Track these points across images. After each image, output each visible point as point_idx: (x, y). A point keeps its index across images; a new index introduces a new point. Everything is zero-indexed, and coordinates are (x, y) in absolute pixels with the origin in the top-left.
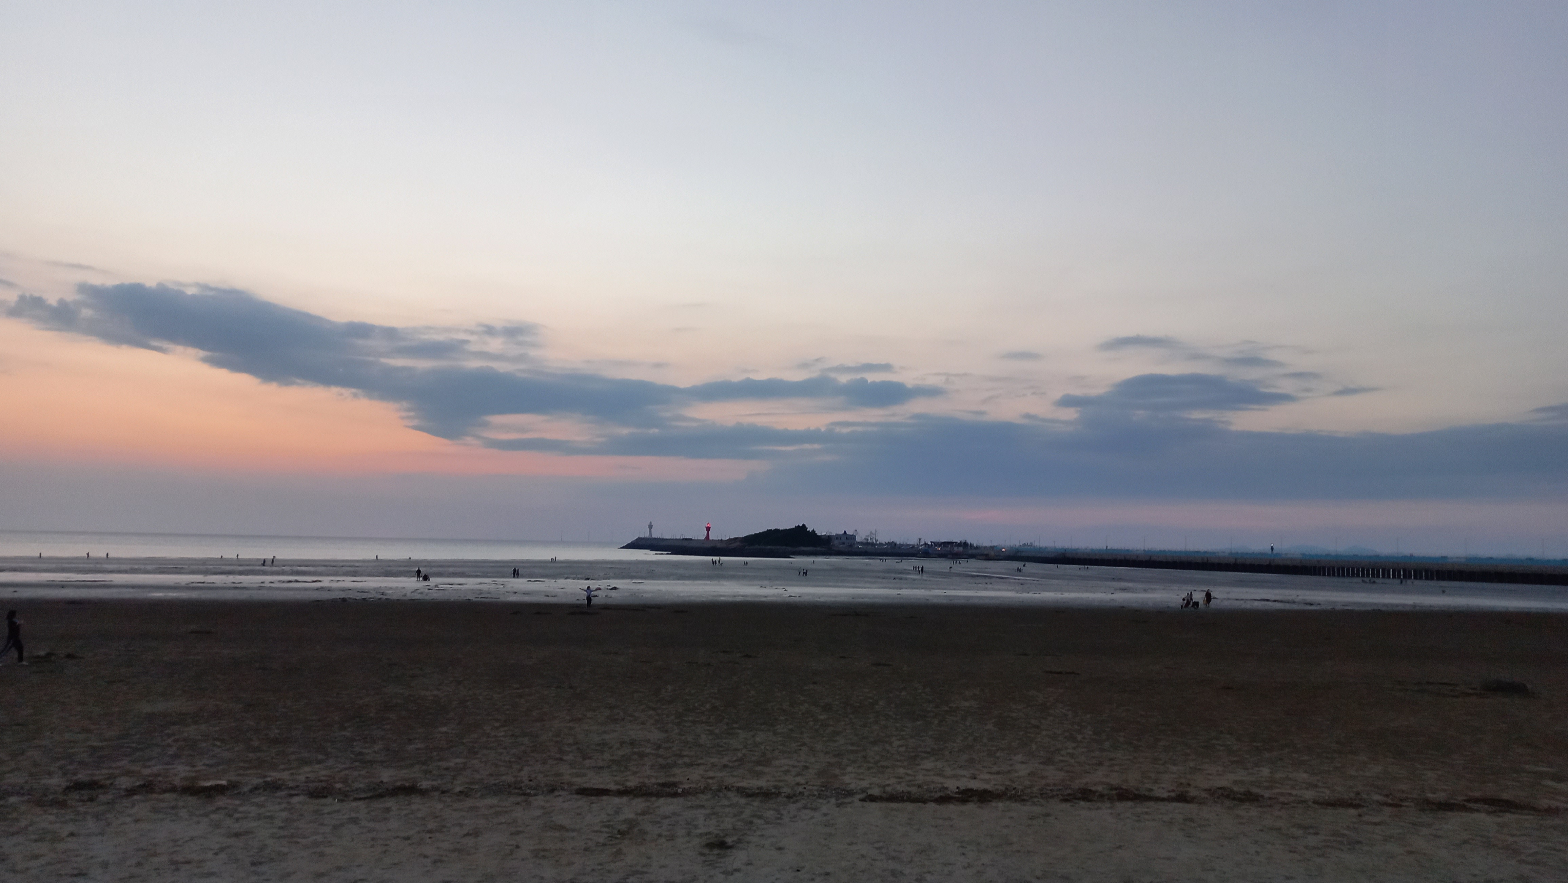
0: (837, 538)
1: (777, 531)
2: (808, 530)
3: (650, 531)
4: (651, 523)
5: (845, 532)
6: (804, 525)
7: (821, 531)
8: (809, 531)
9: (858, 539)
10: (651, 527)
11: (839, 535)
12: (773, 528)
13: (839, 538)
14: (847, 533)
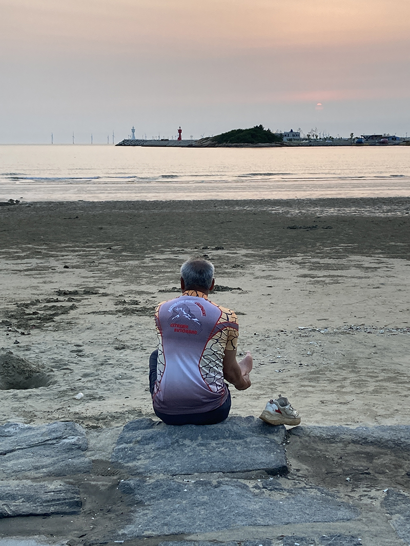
0: (285, 135)
1: (240, 131)
2: (264, 129)
3: (133, 135)
4: (133, 127)
5: (292, 131)
6: (261, 126)
7: (274, 131)
8: (265, 131)
9: (302, 136)
10: (133, 131)
11: (287, 133)
12: (237, 129)
13: (287, 135)
14: (293, 131)
